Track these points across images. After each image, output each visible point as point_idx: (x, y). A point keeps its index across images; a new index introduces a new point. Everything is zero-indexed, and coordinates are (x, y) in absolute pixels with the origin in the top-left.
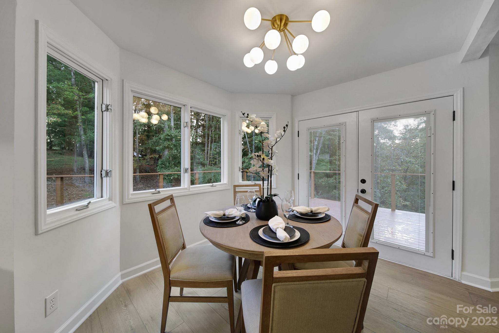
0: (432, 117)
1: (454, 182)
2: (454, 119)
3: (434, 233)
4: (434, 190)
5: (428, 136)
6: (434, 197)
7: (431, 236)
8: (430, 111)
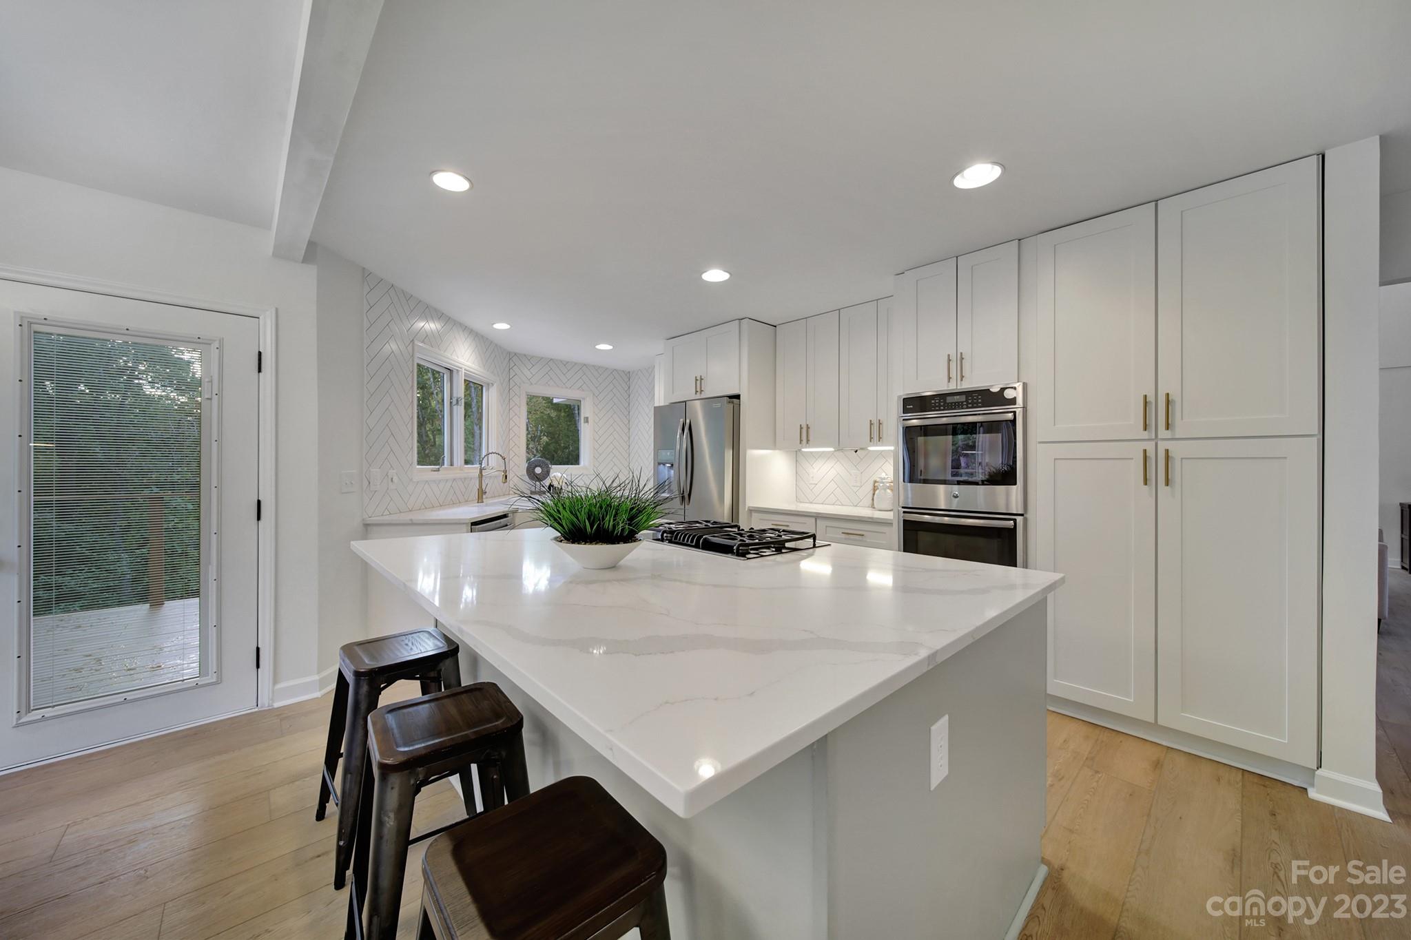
0: (215, 354)
1: (259, 502)
2: (260, 371)
3: (219, 626)
4: (220, 525)
5: (207, 397)
6: (220, 543)
7: (213, 632)
8: (210, 340)
